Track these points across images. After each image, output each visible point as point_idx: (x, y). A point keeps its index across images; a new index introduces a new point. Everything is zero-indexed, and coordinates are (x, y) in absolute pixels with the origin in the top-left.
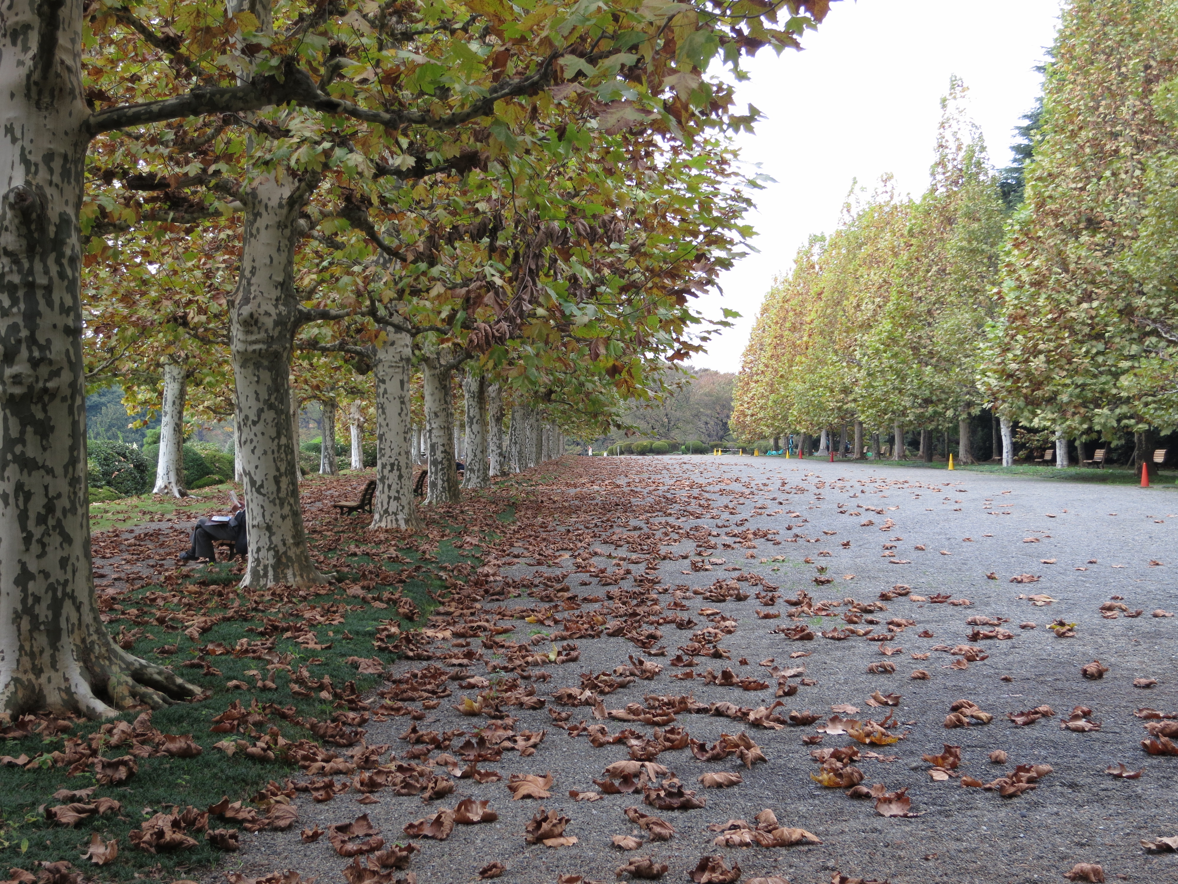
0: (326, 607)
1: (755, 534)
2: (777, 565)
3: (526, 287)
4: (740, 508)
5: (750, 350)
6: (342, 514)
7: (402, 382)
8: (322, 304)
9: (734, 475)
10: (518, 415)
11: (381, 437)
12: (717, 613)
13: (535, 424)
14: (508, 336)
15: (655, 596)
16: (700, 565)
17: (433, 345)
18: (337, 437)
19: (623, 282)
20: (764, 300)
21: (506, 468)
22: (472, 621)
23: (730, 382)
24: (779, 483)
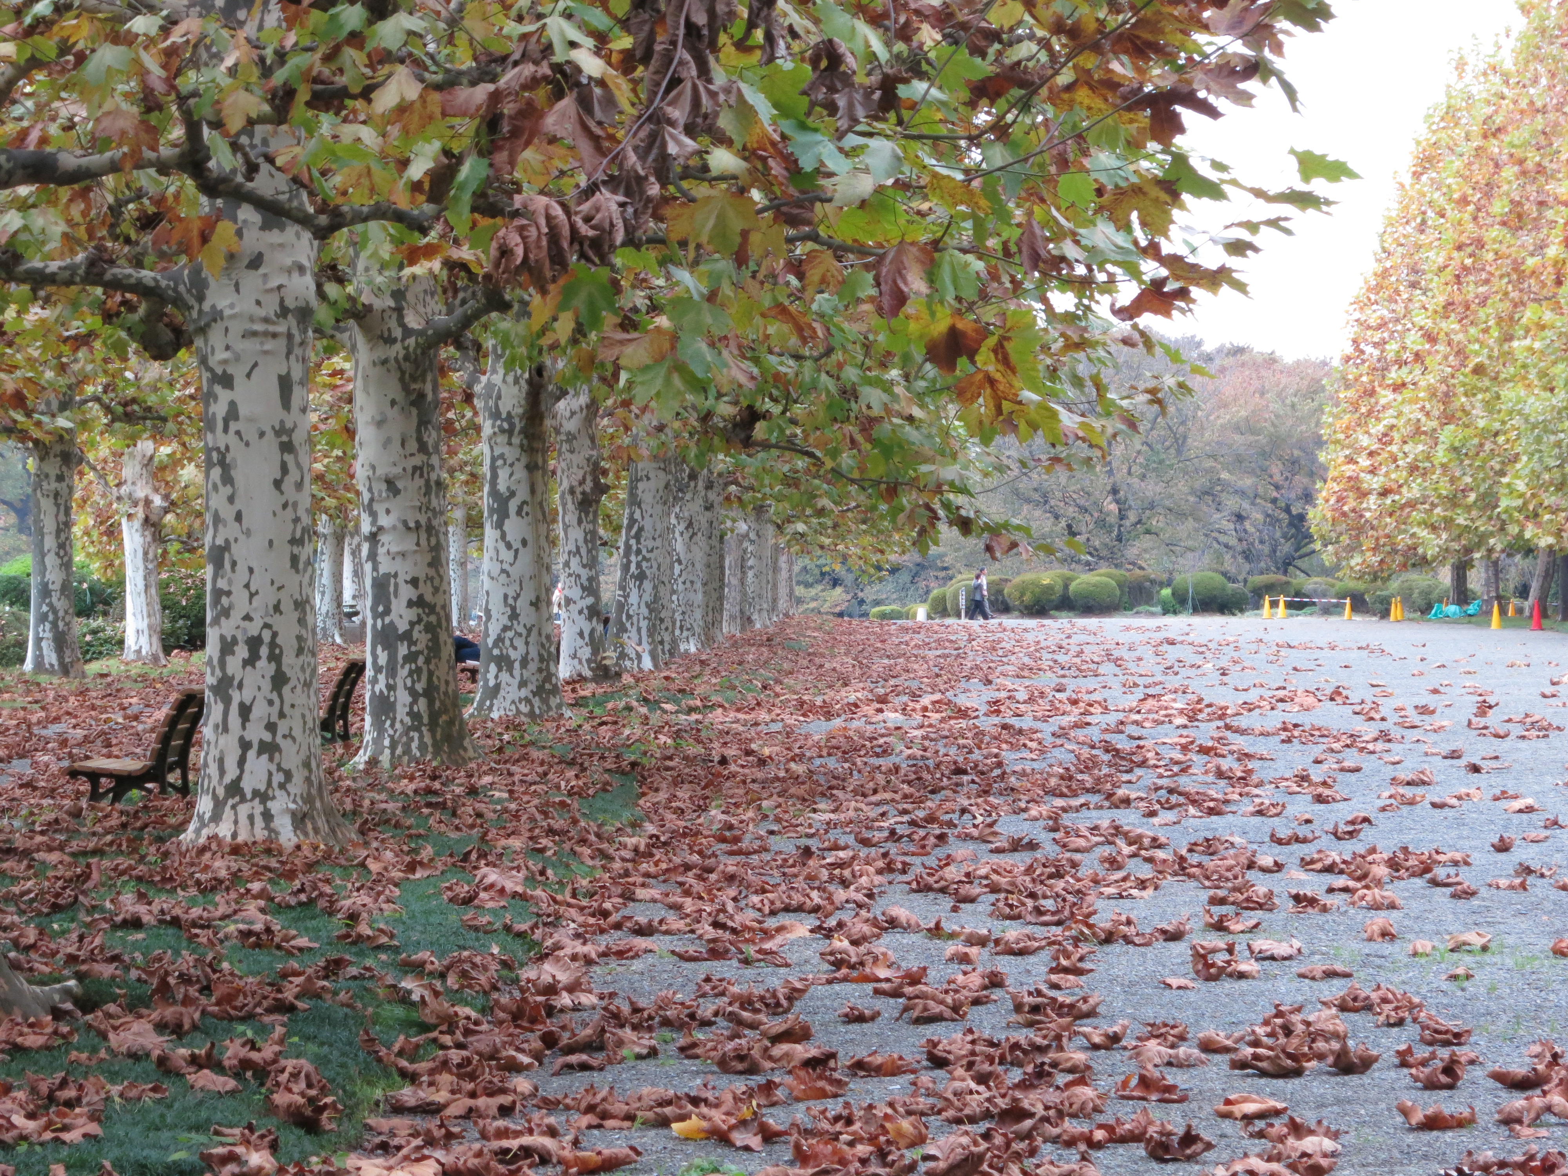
0: (44, 1088)
1: (1393, 864)
2: (1463, 963)
3: (676, 81)
4: (1344, 784)
5: (1378, 288)
6: (95, 796)
7: (285, 385)
8: (34, 136)
9: (1327, 680)
10: (647, 491)
11: (218, 555)
12: (1277, 1113)
13: (703, 519)
14: (619, 236)
15: (1080, 1057)
16: (1220, 959)
17: (383, 267)
18: (79, 558)
19: (984, 67)
20: (1423, 133)
21: (610, 655)
22: (503, 1134)
23: (1314, 390)
24: (1469, 705)
